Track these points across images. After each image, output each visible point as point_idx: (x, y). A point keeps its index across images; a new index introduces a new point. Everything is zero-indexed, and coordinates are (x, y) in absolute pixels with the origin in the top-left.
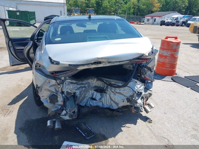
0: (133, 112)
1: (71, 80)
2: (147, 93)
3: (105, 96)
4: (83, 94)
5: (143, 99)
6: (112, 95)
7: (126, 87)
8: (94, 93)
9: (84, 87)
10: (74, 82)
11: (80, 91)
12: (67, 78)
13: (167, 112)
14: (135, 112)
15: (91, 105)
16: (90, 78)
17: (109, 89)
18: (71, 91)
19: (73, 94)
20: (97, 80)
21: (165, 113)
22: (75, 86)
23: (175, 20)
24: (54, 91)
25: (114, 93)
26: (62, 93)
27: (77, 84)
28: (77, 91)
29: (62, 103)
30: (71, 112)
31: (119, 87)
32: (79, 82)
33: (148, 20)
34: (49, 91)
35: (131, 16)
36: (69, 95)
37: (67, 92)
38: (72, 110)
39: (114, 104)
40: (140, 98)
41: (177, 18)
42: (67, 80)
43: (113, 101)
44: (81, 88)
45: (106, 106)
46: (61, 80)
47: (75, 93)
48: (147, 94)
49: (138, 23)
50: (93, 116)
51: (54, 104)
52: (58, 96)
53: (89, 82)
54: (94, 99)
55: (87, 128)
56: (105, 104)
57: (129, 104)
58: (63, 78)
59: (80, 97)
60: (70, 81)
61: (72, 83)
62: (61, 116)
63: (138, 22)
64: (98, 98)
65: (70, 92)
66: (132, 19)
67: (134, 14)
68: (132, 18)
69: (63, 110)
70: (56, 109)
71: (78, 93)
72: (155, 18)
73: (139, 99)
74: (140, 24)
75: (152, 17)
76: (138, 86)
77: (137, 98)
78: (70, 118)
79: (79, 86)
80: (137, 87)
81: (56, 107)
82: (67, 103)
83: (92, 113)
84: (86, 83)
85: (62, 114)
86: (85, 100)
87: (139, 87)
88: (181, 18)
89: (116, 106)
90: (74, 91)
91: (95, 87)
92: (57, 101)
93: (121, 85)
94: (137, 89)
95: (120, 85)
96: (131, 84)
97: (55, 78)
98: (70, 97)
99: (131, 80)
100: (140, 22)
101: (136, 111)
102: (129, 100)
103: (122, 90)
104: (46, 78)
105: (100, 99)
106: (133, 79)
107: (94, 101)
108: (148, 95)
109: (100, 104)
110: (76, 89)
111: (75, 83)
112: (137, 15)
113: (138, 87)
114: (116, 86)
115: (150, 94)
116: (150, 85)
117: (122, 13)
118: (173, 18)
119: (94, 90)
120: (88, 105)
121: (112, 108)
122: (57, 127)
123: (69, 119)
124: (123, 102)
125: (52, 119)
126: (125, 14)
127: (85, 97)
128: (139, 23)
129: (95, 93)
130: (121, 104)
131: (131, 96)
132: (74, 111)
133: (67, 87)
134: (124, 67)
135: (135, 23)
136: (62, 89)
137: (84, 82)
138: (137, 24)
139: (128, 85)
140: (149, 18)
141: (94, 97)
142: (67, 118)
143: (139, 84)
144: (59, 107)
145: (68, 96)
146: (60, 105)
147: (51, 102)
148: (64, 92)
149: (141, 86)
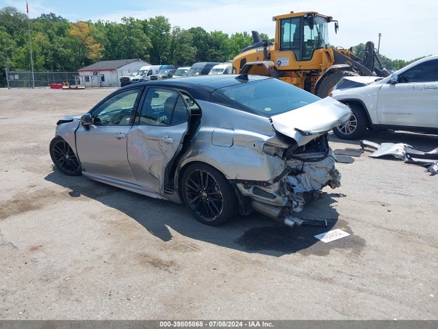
23: (148, 75)
29: (288, 193)
33: (87, 79)
41: (150, 72)
49: (71, 87)
63: (68, 83)
69: (291, 202)
72: (102, 73)
74: (76, 89)
75: (96, 73)
88: (157, 71)
117: (17, 67)
118: (144, 71)
128: (74, 87)
135: (64, 87)
140: (89, 74)
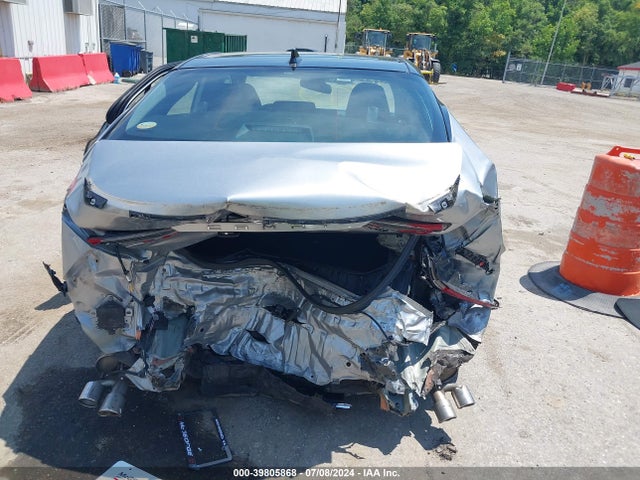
0: (384, 407)
1: (184, 263)
2: (455, 347)
3: (296, 335)
4: (224, 315)
5: (427, 368)
6: (317, 334)
7: (360, 315)
8: (264, 316)
9: (229, 292)
10: (196, 269)
11: (211, 302)
12: (172, 254)
13: (532, 432)
14: (391, 408)
15: (245, 356)
16: (258, 265)
17: (308, 312)
18: (180, 299)
19: (185, 311)
20: (280, 275)
21: (524, 435)
22: (197, 284)
24: (114, 291)
25: (322, 328)
26: (148, 300)
27: (205, 279)
28: (196, 303)
29: (137, 335)
30: (158, 370)
31: (339, 310)
32: (210, 273)
33: (628, 83)
34: (98, 288)
35: (568, 64)
36: (173, 312)
37: (165, 299)
38: (163, 362)
39: (318, 368)
40: (422, 361)
42: (168, 262)
43: (317, 355)
44: (214, 295)
45: (291, 369)
46: (138, 256)
47: (191, 308)
48: (450, 352)
49: (587, 91)
50: (253, 395)
51: (112, 332)
52: (128, 310)
53: (252, 279)
54: (262, 339)
55: (214, 433)
56: (292, 363)
57: (367, 376)
58: (148, 254)
59: (207, 323)
60: (178, 264)
61: (185, 273)
62: (128, 375)
63: (589, 85)
64: (272, 337)
65: (175, 300)
66: (570, 75)
67: (578, 57)
68: (570, 72)
69: (137, 357)
70: (117, 350)
71: (201, 307)
73: (413, 365)
74: (595, 95)
76: (409, 318)
77: (408, 359)
78: (155, 385)
79: (209, 287)
80: (402, 321)
81: (119, 344)
82: (156, 337)
83: (249, 385)
84: (240, 280)
85: (131, 370)
86: (231, 335)
87: (413, 321)
89: (326, 374)
90: (190, 299)
91: (273, 296)
92: (123, 325)
93: (346, 303)
94: (401, 327)
95: (343, 303)
96: (378, 306)
97: (118, 251)
98: (174, 319)
99: (384, 290)
100: (597, 86)
101: (393, 406)
102: (367, 362)
103: (346, 322)
104: (89, 247)
105: (280, 340)
106: (391, 291)
107: (260, 345)
108: (457, 356)
109: (276, 359)
110: (198, 296)
111: (195, 276)
112: (590, 60)
113: (407, 322)
114: (329, 304)
115: (465, 353)
116: (477, 320)
117: (535, 54)
119: (267, 308)
120: (238, 353)
121: (309, 379)
122: (105, 408)
123: (152, 390)
124: (349, 364)
125: (104, 379)
126: (544, 56)
127: (229, 326)
128: (593, 91)
129: (269, 316)
130: (341, 373)
131: (373, 349)
132: (173, 366)
133: (167, 284)
134: (382, 243)
135: (576, 90)
136: (145, 287)
137: (233, 276)
138: (584, 93)
139: (369, 310)
140: (635, 74)
141: (262, 331)
142: (145, 384)
143: (414, 312)
144: (130, 345)
145: (169, 314)
146: (131, 339)
147: (100, 325)
148: (153, 298)
149: (421, 320)
